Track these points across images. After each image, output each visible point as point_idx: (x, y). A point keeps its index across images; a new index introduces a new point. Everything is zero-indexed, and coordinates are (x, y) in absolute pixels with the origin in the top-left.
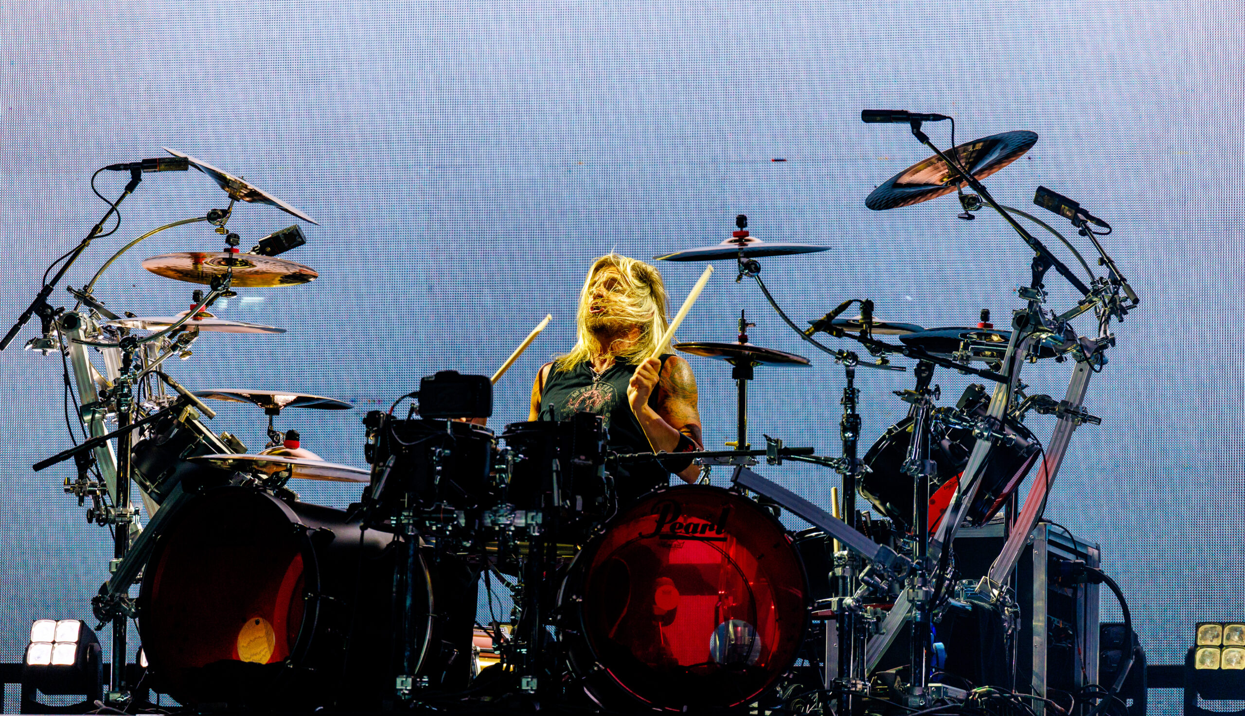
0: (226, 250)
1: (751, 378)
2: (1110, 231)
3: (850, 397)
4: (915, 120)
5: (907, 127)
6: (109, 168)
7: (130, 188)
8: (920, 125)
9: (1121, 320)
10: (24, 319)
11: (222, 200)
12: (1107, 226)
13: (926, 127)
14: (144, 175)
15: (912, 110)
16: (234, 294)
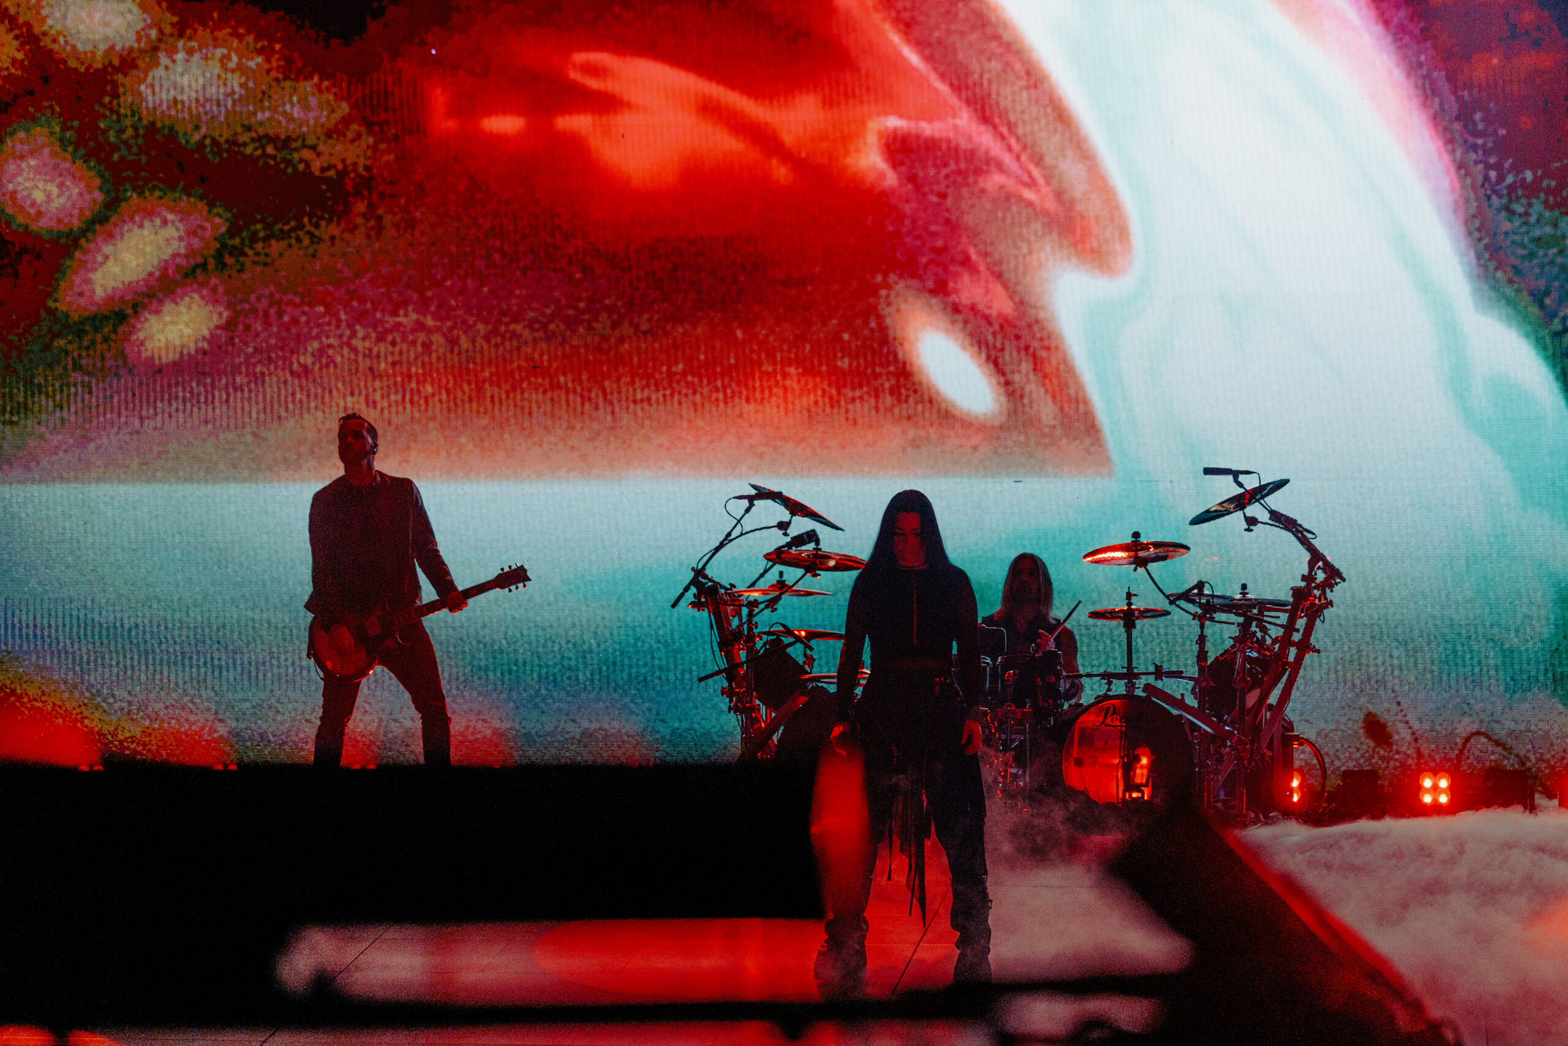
0: (814, 549)
1: (1135, 628)
2: (1316, 536)
4: (1236, 474)
5: (1230, 478)
6: (735, 497)
7: (747, 511)
8: (1238, 477)
10: (687, 589)
11: (786, 516)
12: (1314, 534)
13: (1242, 478)
15: (1232, 468)
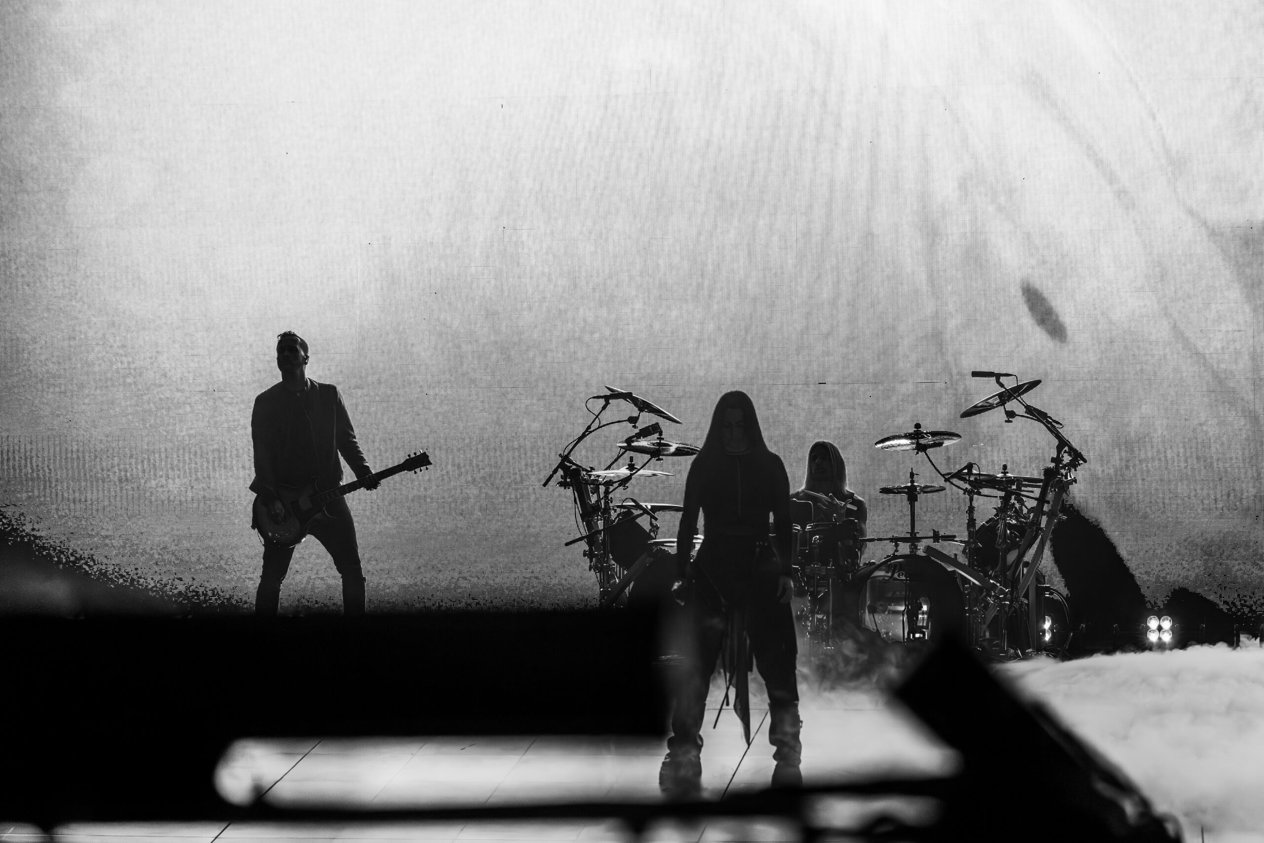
0: (658, 438)
1: (917, 501)
2: (1063, 426)
3: (971, 510)
4: (998, 376)
5: (993, 379)
6: (594, 398)
7: (604, 408)
8: (1000, 379)
9: (1076, 470)
10: (555, 471)
11: (635, 412)
12: (1061, 424)
13: (1003, 379)
14: (610, 401)
15: (996, 372)
16: (662, 459)
